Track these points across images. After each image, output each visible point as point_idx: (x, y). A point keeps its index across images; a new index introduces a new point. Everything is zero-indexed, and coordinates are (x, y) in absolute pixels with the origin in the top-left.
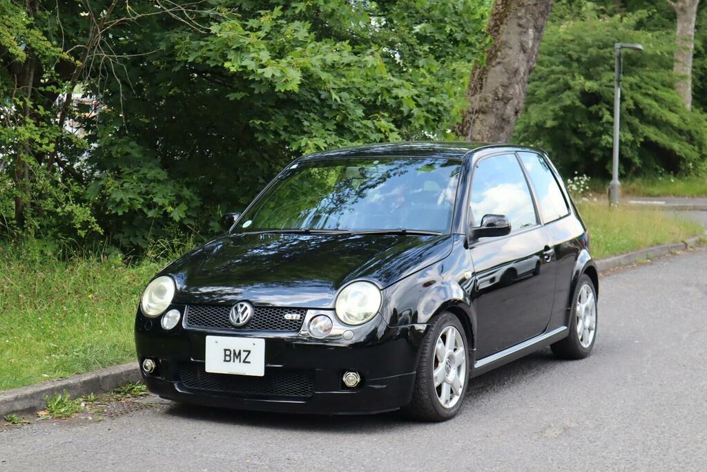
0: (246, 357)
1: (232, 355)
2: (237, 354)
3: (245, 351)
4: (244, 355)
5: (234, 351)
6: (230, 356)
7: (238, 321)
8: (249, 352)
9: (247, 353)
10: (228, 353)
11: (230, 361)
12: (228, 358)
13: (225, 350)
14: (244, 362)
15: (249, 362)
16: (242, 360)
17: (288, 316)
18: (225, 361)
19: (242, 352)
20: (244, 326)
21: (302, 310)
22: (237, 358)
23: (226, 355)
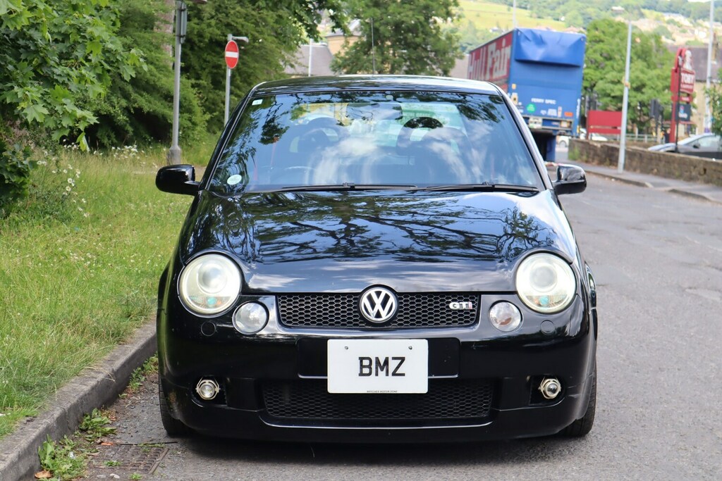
0: (398, 367)
1: (373, 366)
2: (382, 363)
3: (394, 358)
4: (393, 365)
5: (377, 359)
6: (370, 367)
7: (378, 315)
8: (403, 359)
9: (399, 361)
10: (366, 363)
11: (370, 374)
12: (366, 371)
13: (361, 359)
14: (394, 374)
15: (403, 375)
16: (391, 370)
17: (454, 306)
18: (361, 374)
19: (390, 361)
20: (388, 323)
21: (474, 296)
22: (382, 370)
23: (362, 366)
